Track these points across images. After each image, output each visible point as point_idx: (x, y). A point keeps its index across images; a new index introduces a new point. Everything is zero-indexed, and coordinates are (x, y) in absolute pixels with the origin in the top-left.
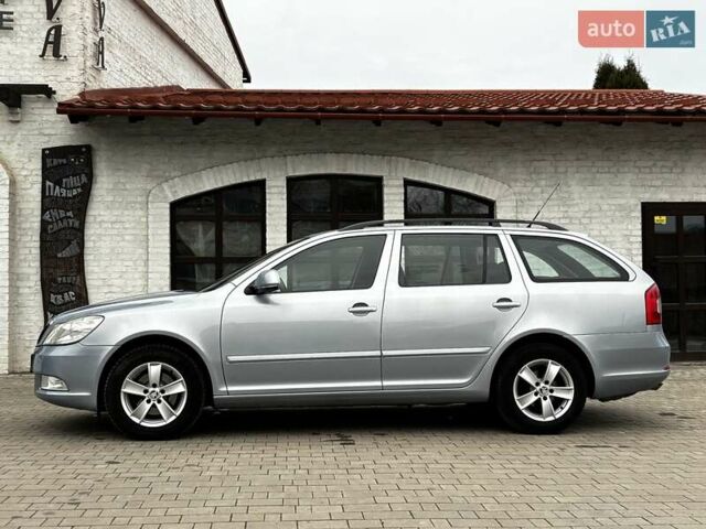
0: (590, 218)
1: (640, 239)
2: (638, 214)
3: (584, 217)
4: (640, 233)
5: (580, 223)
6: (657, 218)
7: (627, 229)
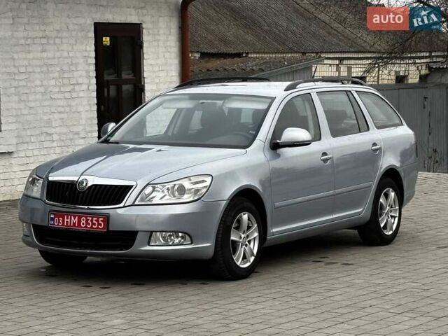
0: (61, 38)
1: (94, 61)
2: (92, 35)
3: (57, 37)
4: (93, 54)
5: (55, 44)
6: (104, 39)
7: (86, 51)
